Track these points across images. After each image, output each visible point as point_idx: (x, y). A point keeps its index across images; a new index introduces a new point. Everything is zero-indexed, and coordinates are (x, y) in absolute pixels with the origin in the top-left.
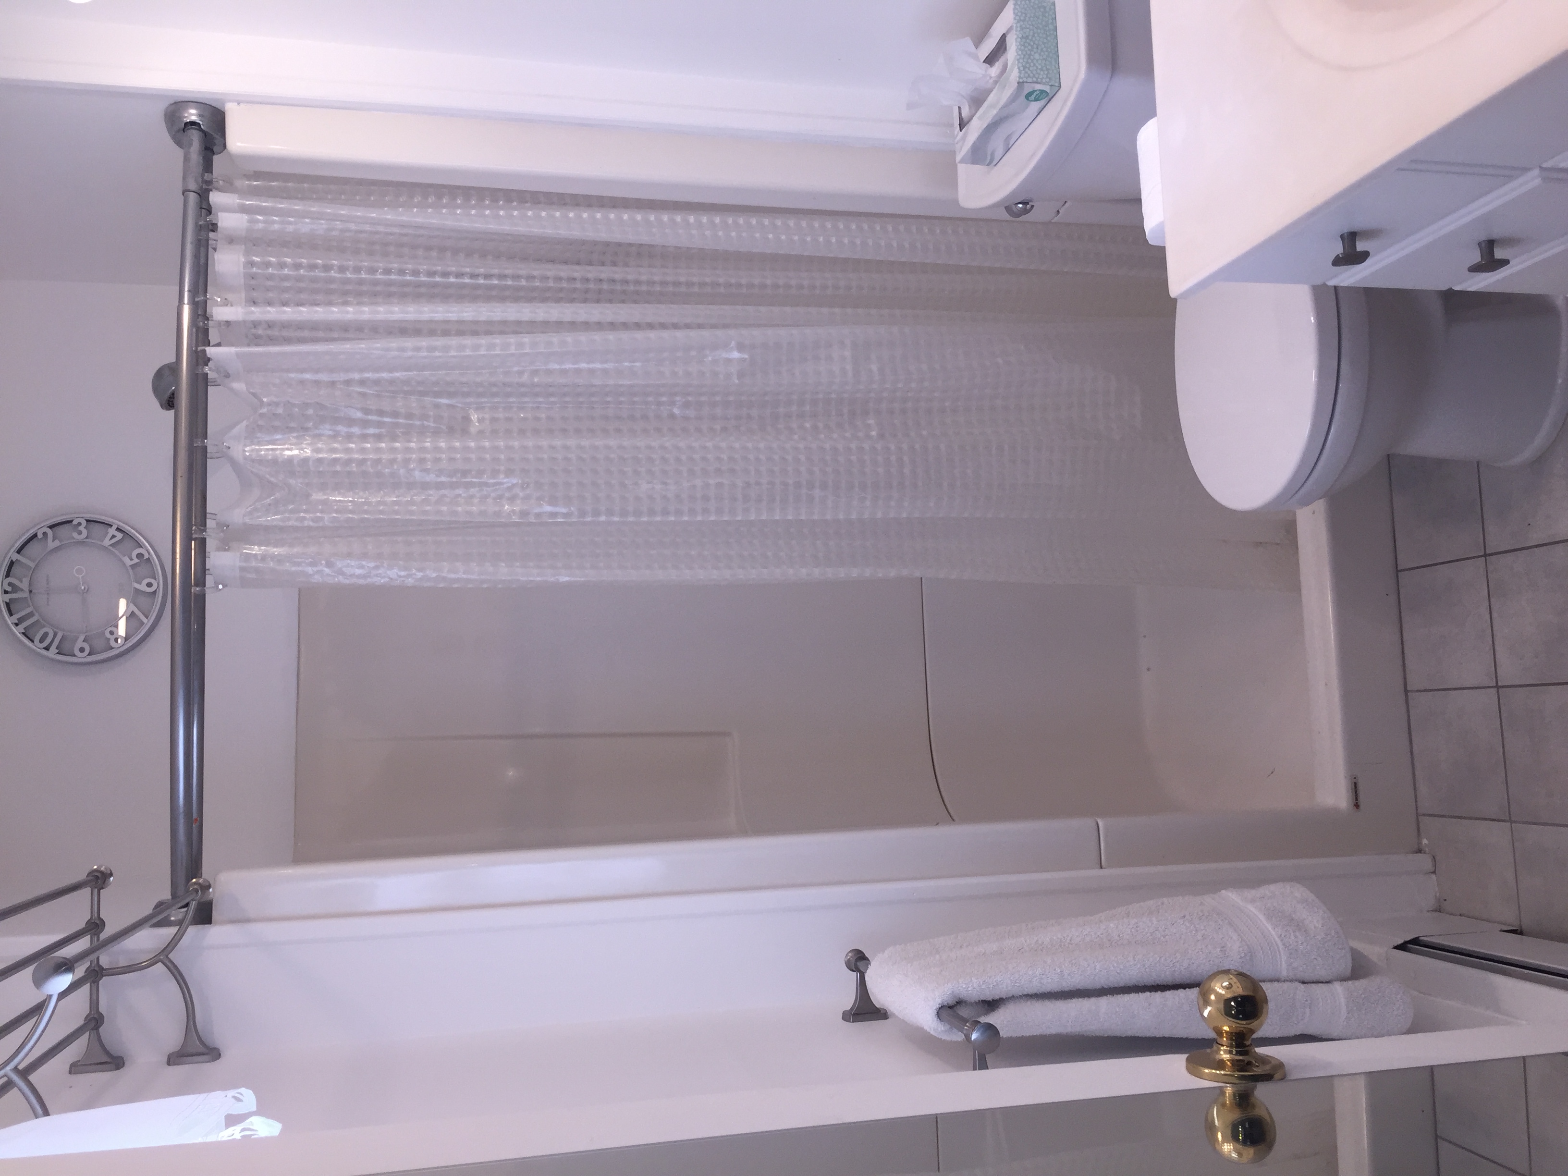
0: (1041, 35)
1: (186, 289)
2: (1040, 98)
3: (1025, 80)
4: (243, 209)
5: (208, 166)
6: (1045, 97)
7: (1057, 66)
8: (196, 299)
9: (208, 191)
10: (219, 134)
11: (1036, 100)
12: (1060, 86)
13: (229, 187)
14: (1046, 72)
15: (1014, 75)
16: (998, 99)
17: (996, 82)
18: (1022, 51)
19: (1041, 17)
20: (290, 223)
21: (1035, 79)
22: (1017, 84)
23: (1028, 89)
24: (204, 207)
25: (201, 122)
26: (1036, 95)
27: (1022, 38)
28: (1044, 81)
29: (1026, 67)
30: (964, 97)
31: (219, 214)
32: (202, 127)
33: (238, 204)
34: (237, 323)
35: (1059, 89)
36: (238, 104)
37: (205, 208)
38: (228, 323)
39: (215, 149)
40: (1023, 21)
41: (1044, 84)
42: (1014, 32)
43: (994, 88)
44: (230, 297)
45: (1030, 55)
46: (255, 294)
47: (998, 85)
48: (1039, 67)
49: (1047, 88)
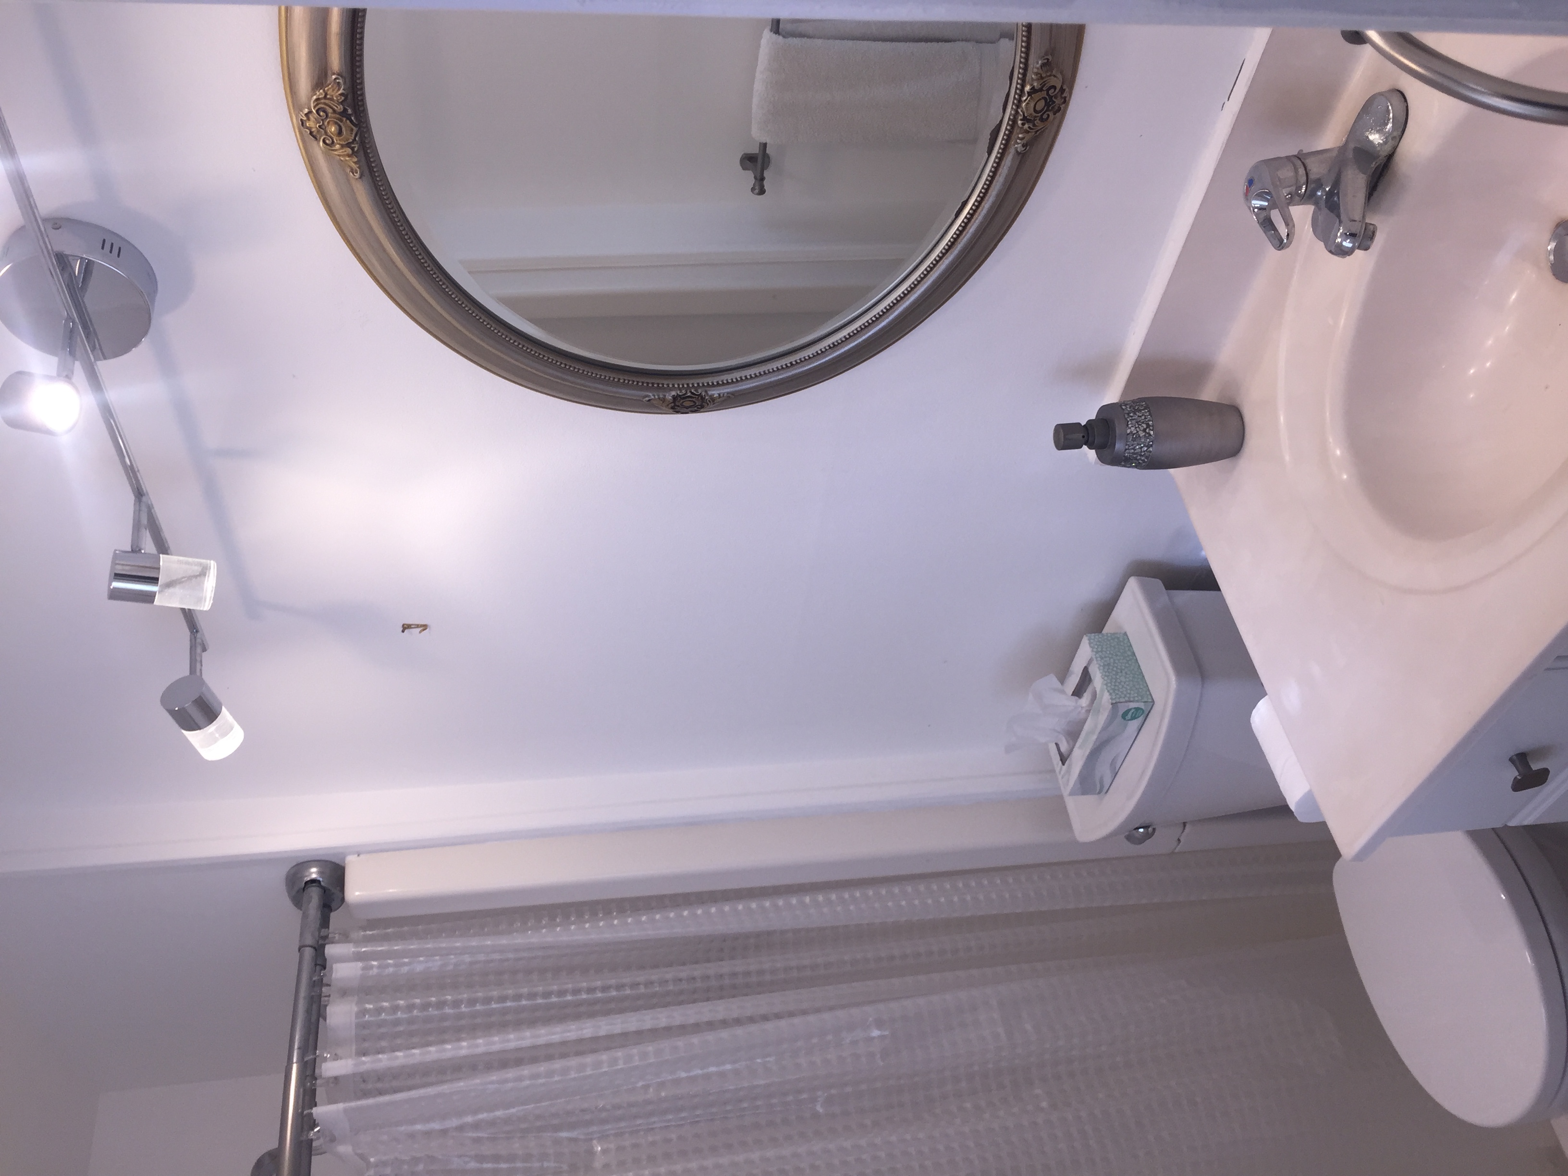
0: (1121, 661)
1: (296, 1047)
2: (1137, 716)
3: (1118, 700)
4: (359, 957)
5: (325, 922)
6: (1141, 714)
7: (1145, 685)
8: (306, 1059)
9: (323, 947)
10: (338, 888)
11: (1133, 718)
12: (1153, 701)
13: (345, 938)
14: (1136, 691)
15: (1106, 699)
16: (1094, 726)
17: (1088, 711)
18: (1108, 676)
19: (1117, 647)
20: (405, 964)
21: (1127, 699)
22: (1111, 706)
23: (1122, 709)
24: (318, 963)
25: (321, 879)
26: (1133, 713)
27: (1104, 666)
28: (1136, 699)
29: (1115, 690)
30: (1059, 732)
31: (334, 966)
32: (322, 883)
33: (354, 952)
34: (345, 1077)
35: (1153, 705)
36: (358, 855)
37: (321, 962)
38: (336, 1079)
39: (333, 905)
40: (1102, 651)
41: (1137, 701)
42: (1095, 662)
43: (1088, 716)
44: (339, 1051)
45: (1116, 679)
46: (366, 1045)
47: (1091, 714)
48: (1128, 688)
49: (1141, 705)
